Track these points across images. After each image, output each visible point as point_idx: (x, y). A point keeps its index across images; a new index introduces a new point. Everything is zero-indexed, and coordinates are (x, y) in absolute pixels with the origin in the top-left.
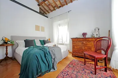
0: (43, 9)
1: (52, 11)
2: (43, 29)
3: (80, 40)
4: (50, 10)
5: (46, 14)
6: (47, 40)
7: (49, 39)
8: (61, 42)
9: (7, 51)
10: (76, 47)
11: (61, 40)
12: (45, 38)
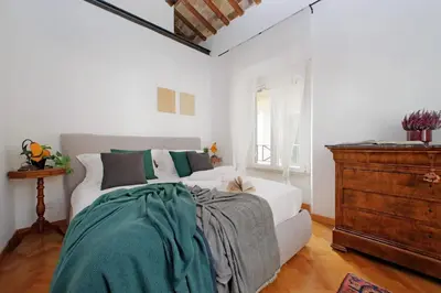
0: (189, 16)
1: (227, 23)
2: (189, 106)
3: (393, 158)
4: (219, 15)
5: (204, 38)
6: (206, 150)
7: (214, 149)
8: (268, 163)
9: (41, 197)
10: (360, 202)
11: (268, 153)
12: (197, 141)
